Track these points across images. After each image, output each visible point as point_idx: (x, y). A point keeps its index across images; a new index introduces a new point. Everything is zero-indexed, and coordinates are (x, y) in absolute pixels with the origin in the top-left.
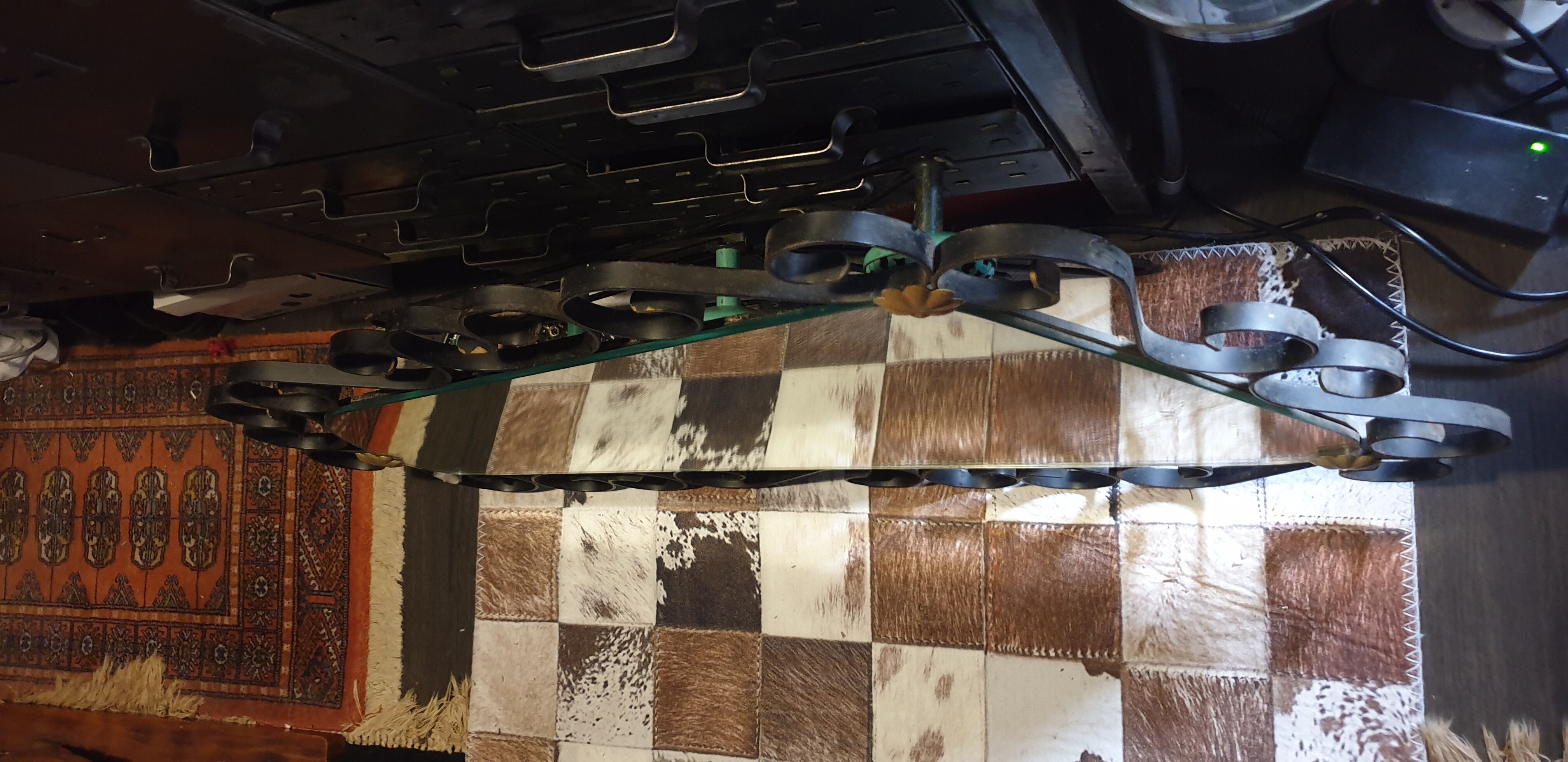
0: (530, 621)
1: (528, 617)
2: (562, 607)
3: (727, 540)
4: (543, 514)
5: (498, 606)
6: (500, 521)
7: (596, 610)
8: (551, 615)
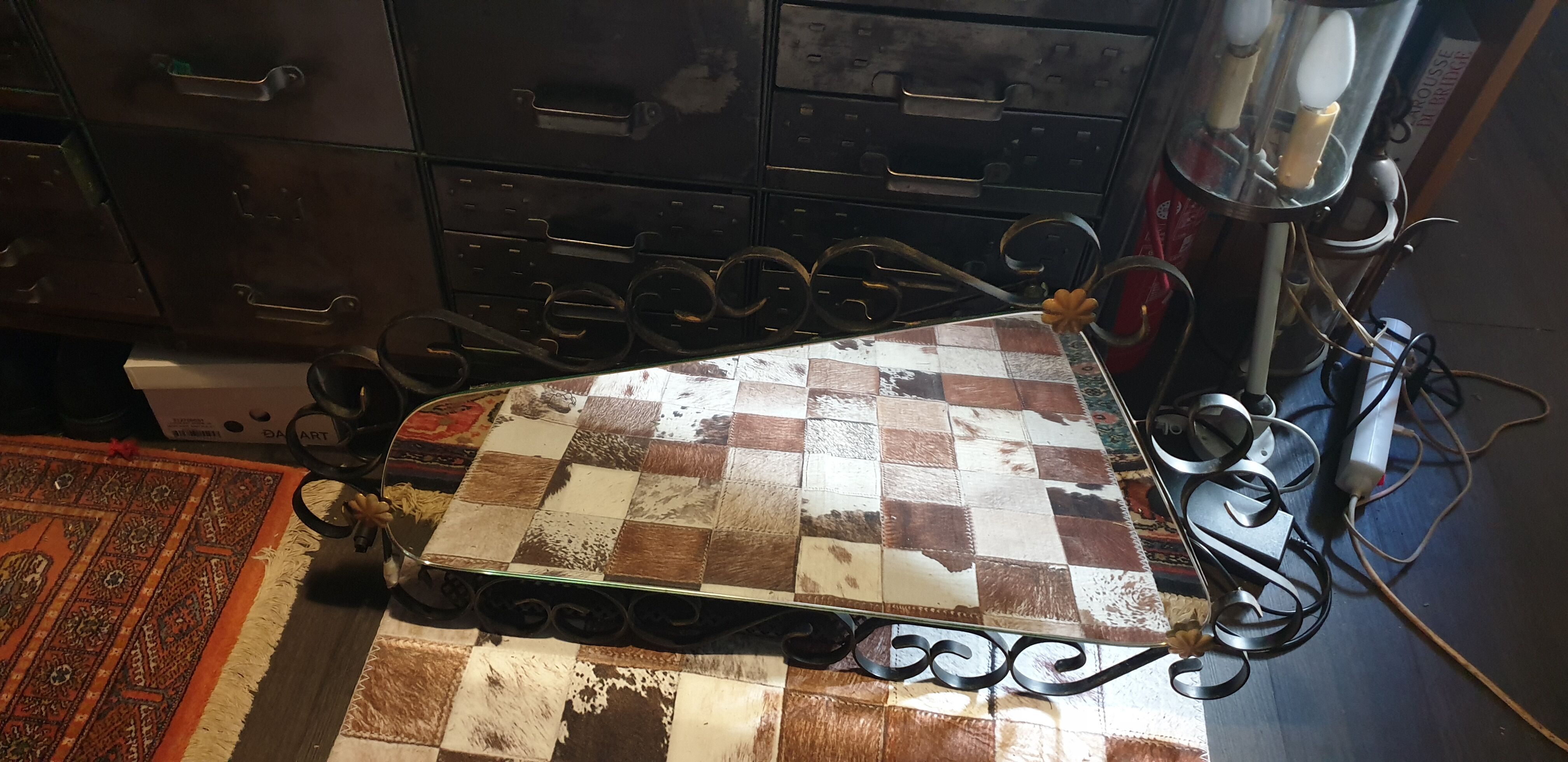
0: (407, 743)
1: (405, 740)
2: (448, 734)
3: (643, 694)
4: (451, 649)
5: (372, 726)
6: (399, 649)
7: (487, 741)
8: (434, 739)
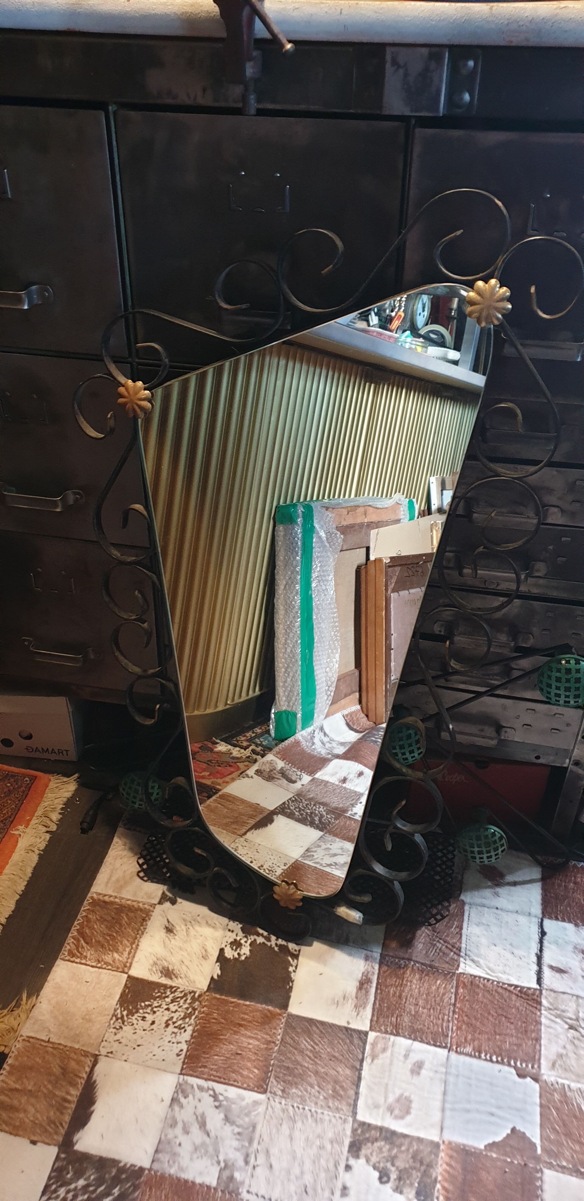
0: (105, 968)
1: (104, 966)
2: (134, 964)
3: (276, 949)
4: (141, 905)
5: (82, 954)
6: (104, 902)
7: (161, 972)
8: (124, 968)
